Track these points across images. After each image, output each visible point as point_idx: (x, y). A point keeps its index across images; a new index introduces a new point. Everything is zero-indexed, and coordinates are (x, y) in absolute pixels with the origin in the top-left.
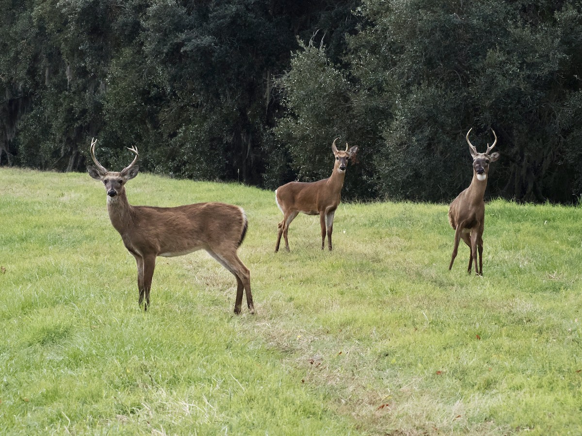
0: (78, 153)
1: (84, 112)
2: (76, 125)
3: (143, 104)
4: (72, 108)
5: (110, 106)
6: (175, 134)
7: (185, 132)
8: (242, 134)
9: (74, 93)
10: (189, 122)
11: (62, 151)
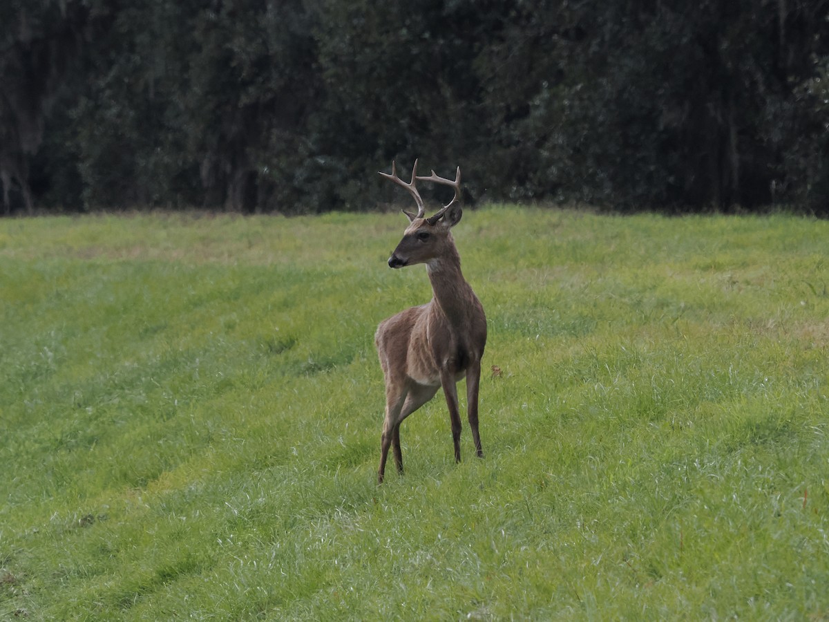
0: (253, 176)
1: (263, 63)
2: (244, 100)
3: (427, 35)
4: (229, 56)
5: (340, 43)
6: (524, 112)
7: (549, 103)
8: (710, 105)
9: (232, 14)
10: (558, 77)
11: (204, 172)
